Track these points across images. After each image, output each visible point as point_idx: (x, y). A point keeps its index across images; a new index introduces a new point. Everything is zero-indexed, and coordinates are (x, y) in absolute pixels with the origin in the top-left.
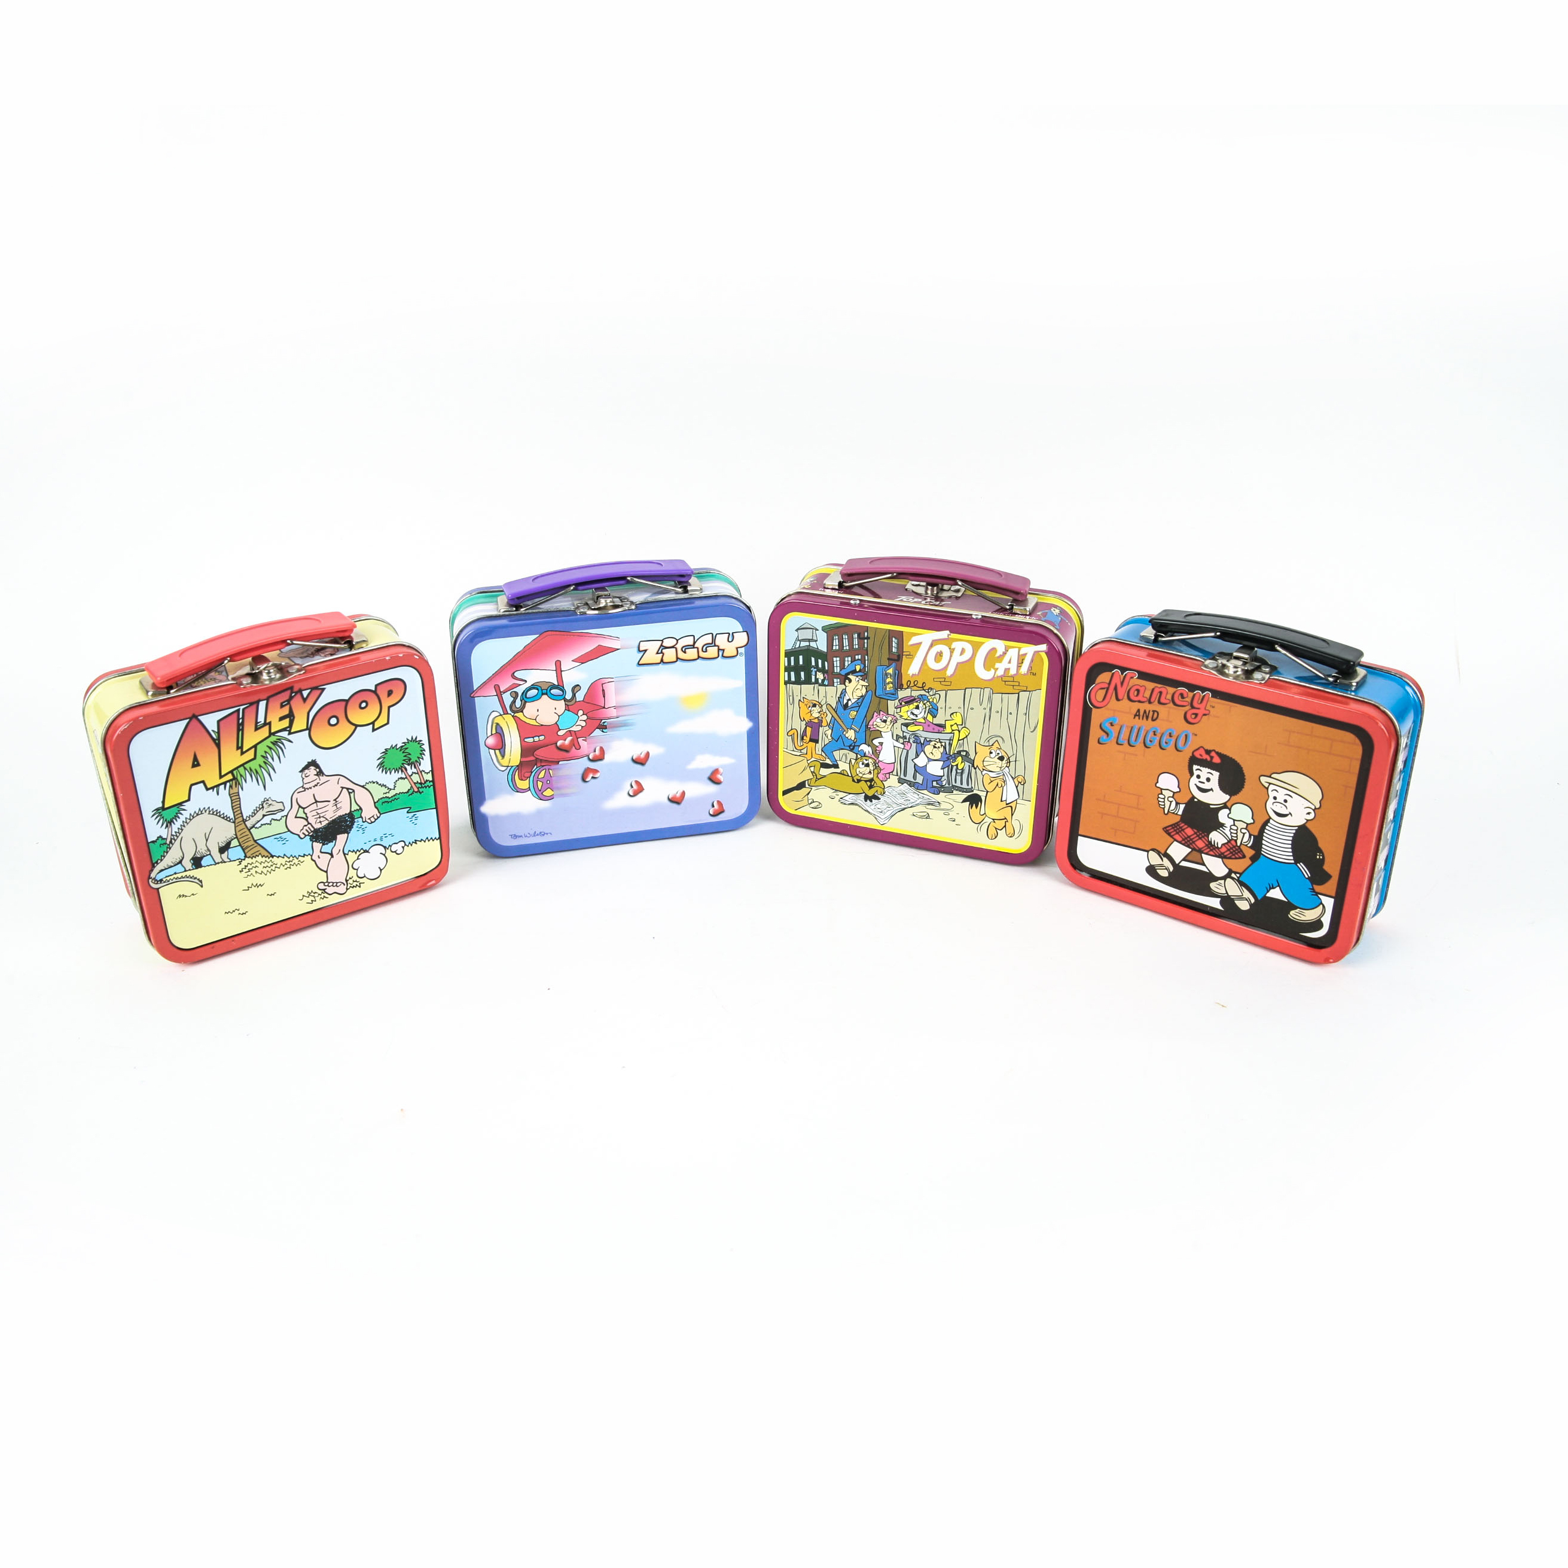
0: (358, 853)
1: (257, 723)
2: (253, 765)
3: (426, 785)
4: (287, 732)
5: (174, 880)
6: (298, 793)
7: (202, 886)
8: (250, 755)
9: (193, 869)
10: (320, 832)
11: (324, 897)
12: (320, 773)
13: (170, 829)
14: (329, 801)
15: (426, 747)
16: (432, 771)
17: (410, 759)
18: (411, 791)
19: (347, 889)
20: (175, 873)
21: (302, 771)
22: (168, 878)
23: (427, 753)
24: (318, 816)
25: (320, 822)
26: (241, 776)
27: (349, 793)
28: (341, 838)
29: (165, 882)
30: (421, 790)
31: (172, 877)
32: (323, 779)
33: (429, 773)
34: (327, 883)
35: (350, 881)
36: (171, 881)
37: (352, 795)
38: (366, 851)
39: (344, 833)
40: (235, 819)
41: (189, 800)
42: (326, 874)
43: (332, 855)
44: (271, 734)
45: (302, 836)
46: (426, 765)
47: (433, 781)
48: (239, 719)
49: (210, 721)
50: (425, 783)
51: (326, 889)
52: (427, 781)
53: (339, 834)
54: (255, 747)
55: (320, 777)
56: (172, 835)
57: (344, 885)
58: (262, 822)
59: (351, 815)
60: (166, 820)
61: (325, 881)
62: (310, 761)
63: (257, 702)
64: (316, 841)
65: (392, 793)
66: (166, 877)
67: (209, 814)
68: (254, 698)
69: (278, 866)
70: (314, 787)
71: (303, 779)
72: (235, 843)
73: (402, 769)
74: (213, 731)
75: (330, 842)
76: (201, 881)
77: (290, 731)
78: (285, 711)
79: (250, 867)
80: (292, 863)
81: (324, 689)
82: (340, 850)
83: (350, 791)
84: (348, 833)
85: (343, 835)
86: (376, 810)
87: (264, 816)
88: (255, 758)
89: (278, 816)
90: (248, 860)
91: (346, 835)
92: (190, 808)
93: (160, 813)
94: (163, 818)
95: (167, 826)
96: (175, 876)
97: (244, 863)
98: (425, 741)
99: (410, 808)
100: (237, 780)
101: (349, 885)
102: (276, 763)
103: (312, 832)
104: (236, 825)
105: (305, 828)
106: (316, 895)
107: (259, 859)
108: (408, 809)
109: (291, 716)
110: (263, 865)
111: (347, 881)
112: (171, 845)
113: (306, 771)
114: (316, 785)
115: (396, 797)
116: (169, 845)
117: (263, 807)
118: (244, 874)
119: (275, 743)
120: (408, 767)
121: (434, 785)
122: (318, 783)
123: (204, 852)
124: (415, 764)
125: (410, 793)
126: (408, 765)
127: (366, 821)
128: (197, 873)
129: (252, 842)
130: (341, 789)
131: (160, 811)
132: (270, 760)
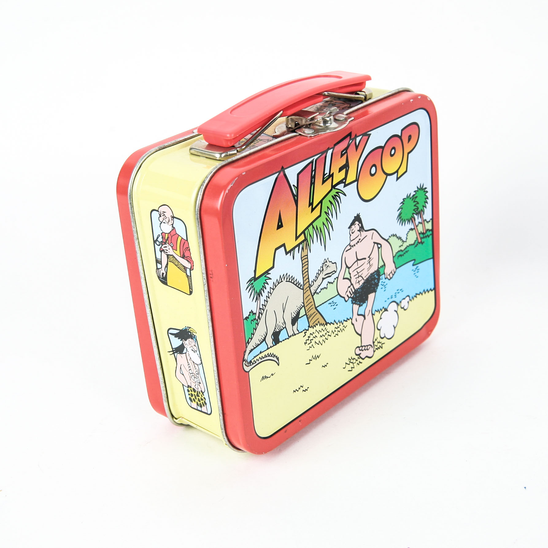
0: (381, 312)
1: (324, 175)
2: (318, 223)
3: (426, 234)
4: (343, 184)
5: (260, 361)
6: (346, 251)
7: (278, 365)
8: (317, 212)
9: (274, 346)
10: (359, 293)
11: (360, 362)
12: (362, 229)
13: (259, 302)
14: (365, 259)
15: (429, 195)
16: (432, 219)
17: (418, 209)
18: (416, 243)
19: (374, 351)
20: (261, 353)
21: (350, 227)
22: (255, 359)
23: (429, 201)
24: (357, 276)
25: (359, 282)
26: (310, 235)
27: (379, 248)
28: (371, 296)
29: (253, 364)
30: (423, 240)
31: (258, 358)
32: (364, 234)
33: (429, 221)
34: (361, 348)
35: (376, 343)
36: (257, 362)
37: (380, 250)
38: (386, 310)
39: (373, 293)
40: (304, 285)
41: (273, 267)
42: (360, 337)
43: (364, 316)
44: (333, 187)
45: (347, 298)
46: (428, 215)
47: (432, 230)
48: (312, 171)
49: (292, 173)
50: (426, 232)
51: (360, 354)
52: (427, 230)
53: (369, 294)
54: (321, 202)
55: (361, 233)
56: (260, 309)
57: (372, 347)
58: (321, 287)
59: (378, 272)
60: (256, 292)
61: (360, 346)
62: (356, 215)
63: (326, 152)
64: (355, 303)
65: (405, 245)
66: (255, 357)
67: (286, 281)
68: (323, 148)
69: (330, 334)
70: (357, 244)
71: (350, 235)
72: (302, 312)
73: (412, 219)
74: (294, 186)
75: (363, 304)
76: (278, 359)
77: (345, 183)
78: (343, 162)
79: (311, 337)
80: (339, 329)
81: (371, 134)
82: (370, 311)
83: (379, 246)
84: (375, 292)
85: (372, 294)
86: (393, 264)
87: (323, 279)
88: (320, 216)
89: (331, 279)
90: (311, 330)
91: (374, 293)
92: (274, 275)
93: (252, 284)
94: (254, 289)
95: (257, 299)
96: (260, 356)
97: (308, 334)
98: (429, 189)
99: (415, 260)
100: (308, 241)
101: (375, 347)
102: (333, 220)
103: (353, 293)
104: (304, 292)
105: (349, 289)
106: (354, 361)
107: (318, 328)
108: (413, 261)
109: (346, 167)
110: (321, 334)
111: (374, 342)
112: (259, 320)
113: (353, 227)
114: (358, 242)
115: (407, 250)
116: (257, 320)
117: (323, 270)
118: (307, 346)
119: (334, 197)
120: (416, 217)
121: (432, 234)
122: (360, 239)
123: (281, 325)
124: (420, 213)
125: (415, 245)
126: (416, 215)
127: (387, 278)
128: (275, 350)
129: (314, 310)
130: (374, 244)
131: (253, 282)
132: (330, 216)
